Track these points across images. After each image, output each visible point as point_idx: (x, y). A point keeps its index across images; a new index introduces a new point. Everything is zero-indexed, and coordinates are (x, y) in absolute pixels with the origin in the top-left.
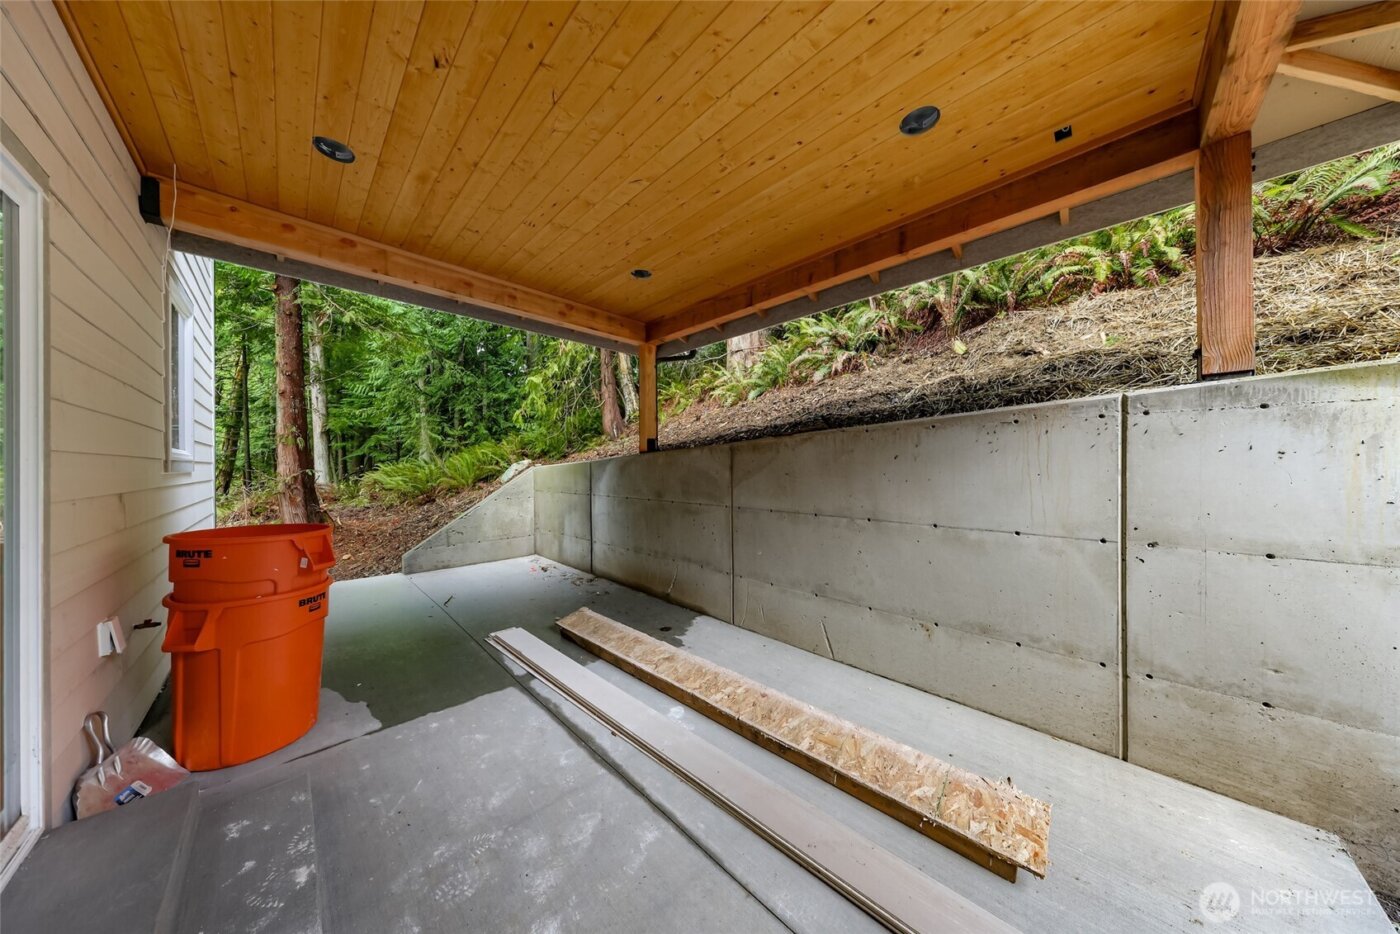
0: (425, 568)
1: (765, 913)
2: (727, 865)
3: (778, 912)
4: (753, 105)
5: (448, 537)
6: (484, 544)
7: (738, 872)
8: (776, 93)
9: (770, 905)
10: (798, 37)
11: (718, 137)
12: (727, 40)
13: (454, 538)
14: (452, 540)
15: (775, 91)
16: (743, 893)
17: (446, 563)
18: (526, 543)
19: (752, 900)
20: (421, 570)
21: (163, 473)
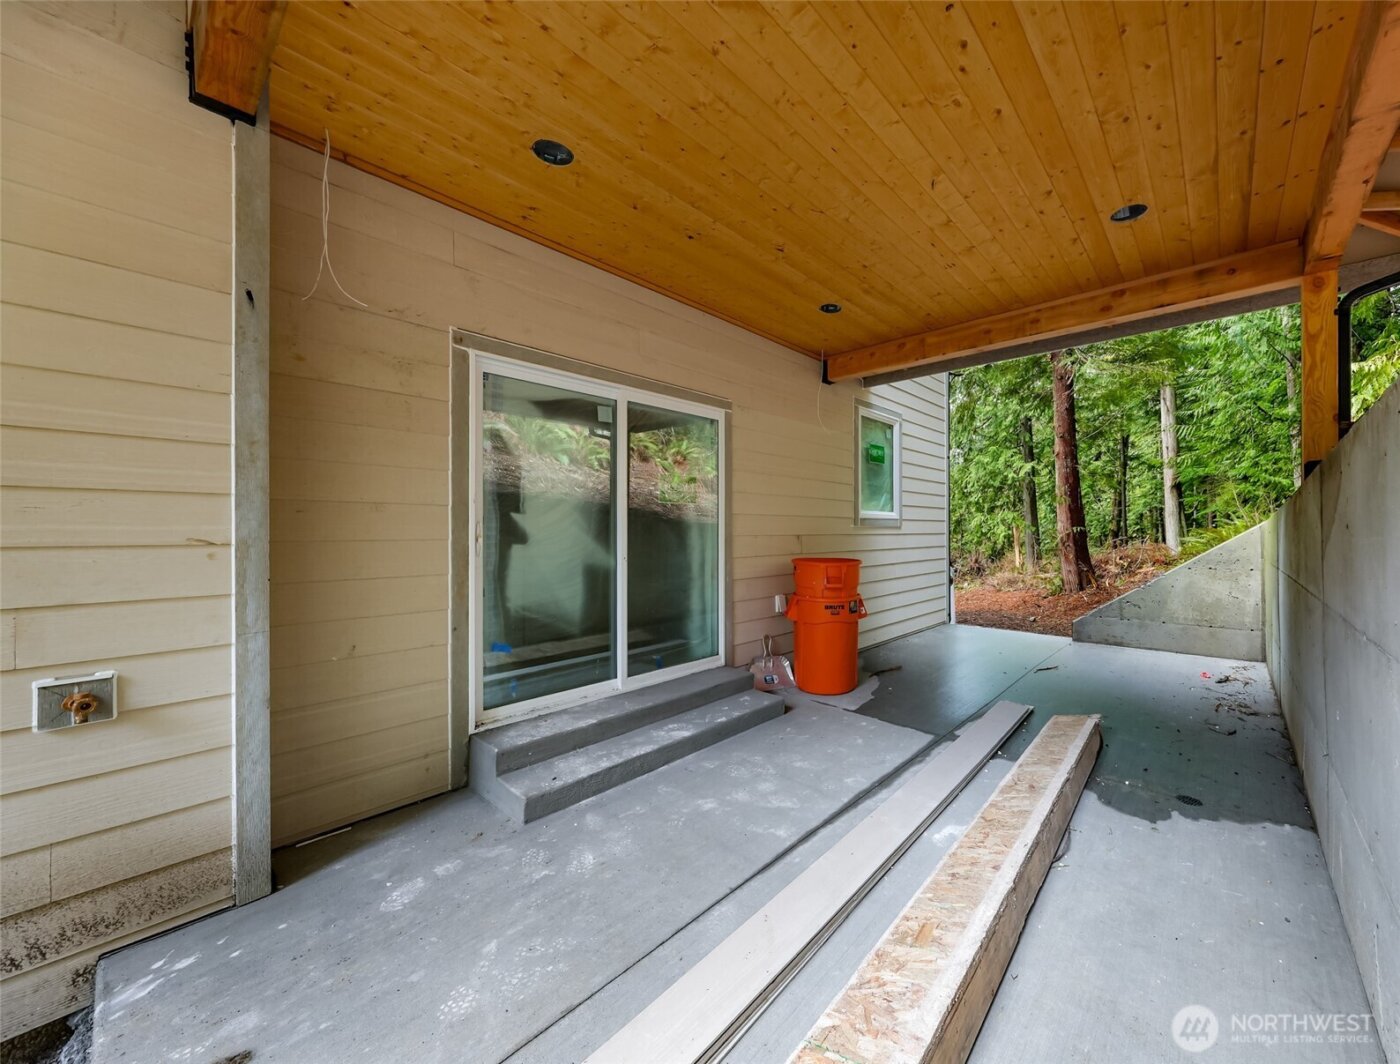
0: (1094, 639)
1: (718, 898)
2: (759, 876)
3: (717, 907)
4: (865, 69)
5: (1121, 609)
6: (1171, 626)
7: (753, 883)
8: (854, 46)
9: (723, 902)
10: (788, 29)
11: (900, 106)
12: (784, 94)
13: (1128, 610)
14: (1126, 613)
15: (851, 48)
16: (734, 886)
17: (1119, 640)
18: (1243, 641)
19: (728, 891)
20: (1089, 639)
21: (852, 526)
